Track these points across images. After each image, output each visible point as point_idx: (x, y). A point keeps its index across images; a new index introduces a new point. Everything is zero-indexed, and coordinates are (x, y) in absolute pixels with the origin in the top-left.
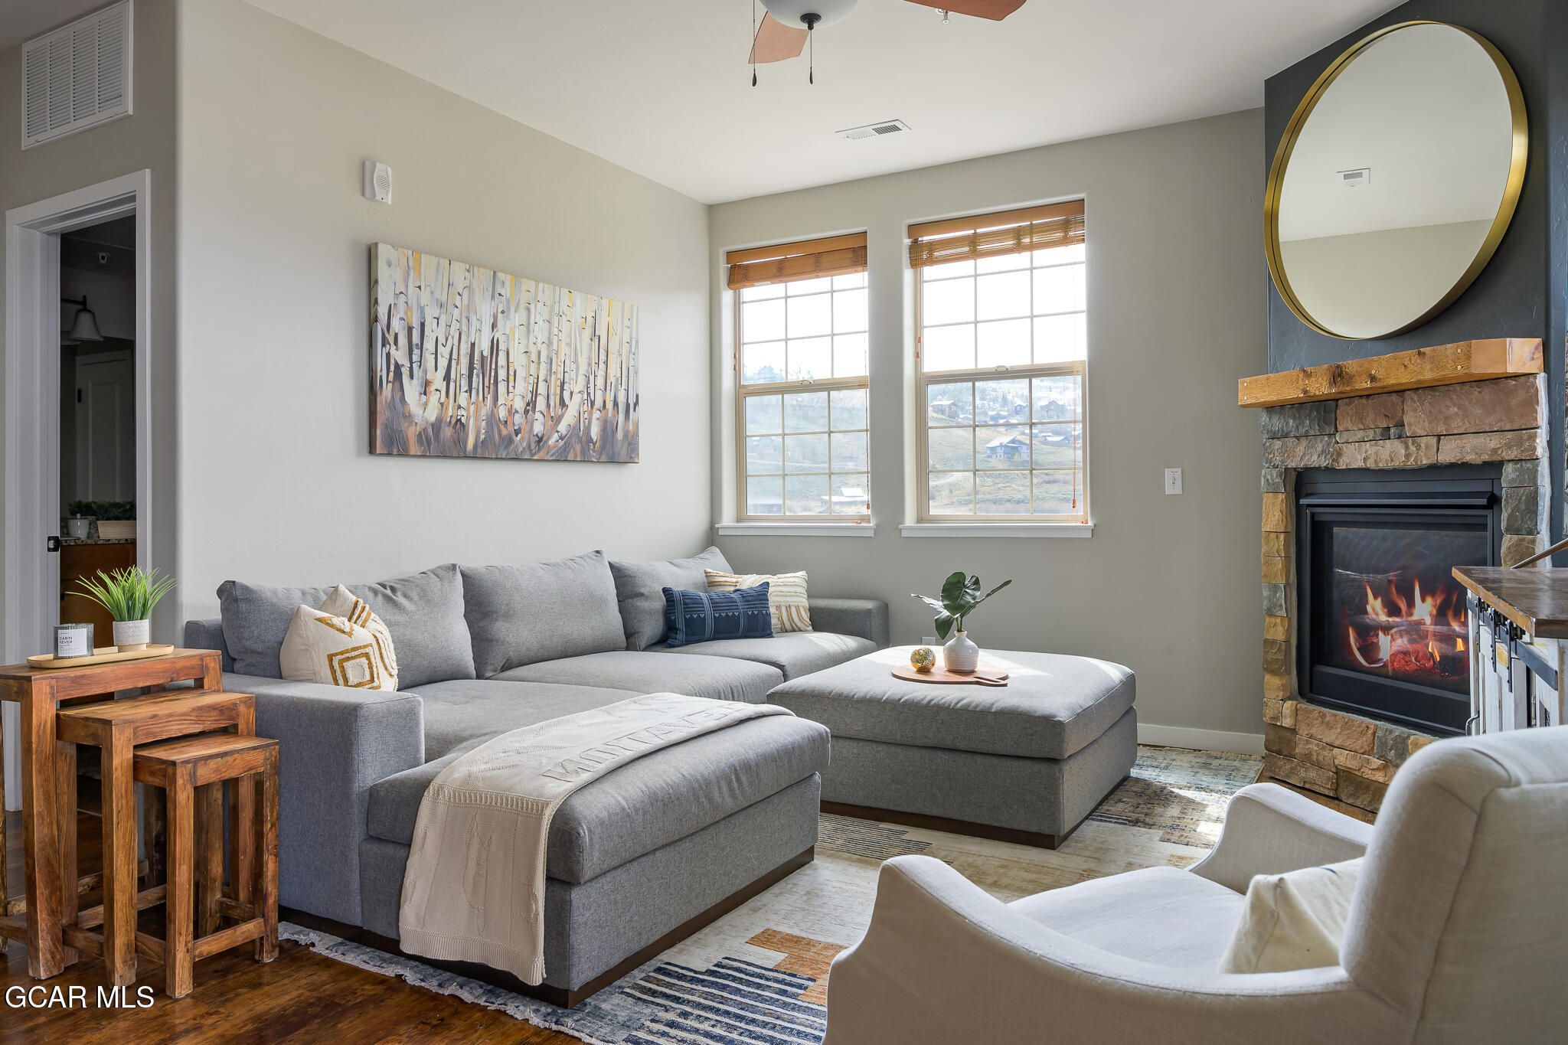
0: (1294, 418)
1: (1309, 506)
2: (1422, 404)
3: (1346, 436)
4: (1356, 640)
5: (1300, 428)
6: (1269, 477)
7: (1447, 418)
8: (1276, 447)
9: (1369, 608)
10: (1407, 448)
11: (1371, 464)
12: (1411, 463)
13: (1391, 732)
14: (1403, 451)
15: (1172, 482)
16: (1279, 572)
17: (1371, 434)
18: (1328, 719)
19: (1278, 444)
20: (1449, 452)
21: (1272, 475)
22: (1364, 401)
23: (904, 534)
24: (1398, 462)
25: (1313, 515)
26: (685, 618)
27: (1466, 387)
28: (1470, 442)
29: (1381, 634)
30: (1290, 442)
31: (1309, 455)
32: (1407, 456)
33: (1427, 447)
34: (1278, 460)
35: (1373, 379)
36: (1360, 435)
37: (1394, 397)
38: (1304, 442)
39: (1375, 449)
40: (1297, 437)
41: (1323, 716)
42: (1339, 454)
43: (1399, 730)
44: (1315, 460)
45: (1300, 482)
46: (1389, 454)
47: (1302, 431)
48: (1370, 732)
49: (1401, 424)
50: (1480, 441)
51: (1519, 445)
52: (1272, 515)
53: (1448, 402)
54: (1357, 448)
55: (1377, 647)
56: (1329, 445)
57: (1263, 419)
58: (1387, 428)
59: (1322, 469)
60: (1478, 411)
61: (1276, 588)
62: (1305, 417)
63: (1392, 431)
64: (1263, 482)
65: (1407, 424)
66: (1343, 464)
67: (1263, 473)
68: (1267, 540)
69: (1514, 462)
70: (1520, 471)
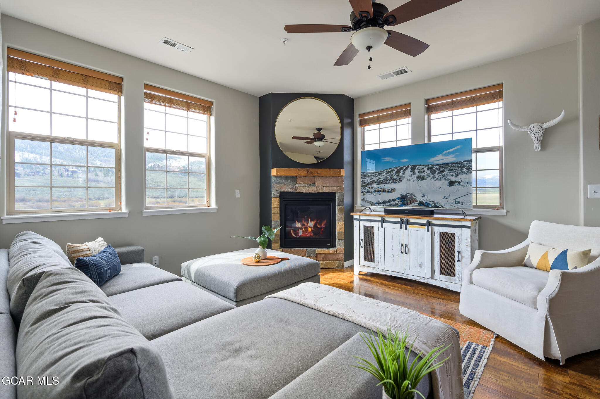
0: (285, 179)
1: (284, 201)
2: (321, 179)
3: (300, 185)
4: (293, 232)
5: (287, 182)
7: (326, 183)
8: (277, 186)
9: (297, 225)
10: (317, 188)
11: (307, 192)
12: (318, 191)
13: (311, 250)
15: (237, 194)
16: (277, 217)
17: (306, 185)
18: (292, 251)
19: (278, 185)
20: (326, 190)
21: (276, 193)
22: (305, 177)
23: (144, 215)
24: (314, 192)
25: (285, 203)
26: (97, 273)
27: (330, 177)
28: (331, 188)
29: (300, 230)
30: (282, 185)
31: (288, 188)
32: (317, 190)
33: (321, 189)
34: (278, 189)
36: (304, 185)
37: (314, 177)
38: (286, 186)
39: (308, 188)
40: (284, 184)
41: (291, 250)
42: (297, 189)
43: (313, 249)
44: (289, 190)
45: (283, 196)
46: (312, 190)
47: (287, 183)
48: (305, 251)
49: (314, 183)
50: (333, 188)
51: (341, 189)
52: (275, 203)
53: (326, 180)
54: (303, 188)
55: (299, 233)
56: (294, 186)
57: (274, 179)
58: (310, 184)
59: (291, 192)
60: (332, 182)
61: (277, 221)
62: (289, 180)
63: (312, 185)
64: (272, 195)
65: (316, 183)
66: (298, 191)
67: (272, 192)
68: (274, 210)
69: (339, 192)
70: (341, 194)
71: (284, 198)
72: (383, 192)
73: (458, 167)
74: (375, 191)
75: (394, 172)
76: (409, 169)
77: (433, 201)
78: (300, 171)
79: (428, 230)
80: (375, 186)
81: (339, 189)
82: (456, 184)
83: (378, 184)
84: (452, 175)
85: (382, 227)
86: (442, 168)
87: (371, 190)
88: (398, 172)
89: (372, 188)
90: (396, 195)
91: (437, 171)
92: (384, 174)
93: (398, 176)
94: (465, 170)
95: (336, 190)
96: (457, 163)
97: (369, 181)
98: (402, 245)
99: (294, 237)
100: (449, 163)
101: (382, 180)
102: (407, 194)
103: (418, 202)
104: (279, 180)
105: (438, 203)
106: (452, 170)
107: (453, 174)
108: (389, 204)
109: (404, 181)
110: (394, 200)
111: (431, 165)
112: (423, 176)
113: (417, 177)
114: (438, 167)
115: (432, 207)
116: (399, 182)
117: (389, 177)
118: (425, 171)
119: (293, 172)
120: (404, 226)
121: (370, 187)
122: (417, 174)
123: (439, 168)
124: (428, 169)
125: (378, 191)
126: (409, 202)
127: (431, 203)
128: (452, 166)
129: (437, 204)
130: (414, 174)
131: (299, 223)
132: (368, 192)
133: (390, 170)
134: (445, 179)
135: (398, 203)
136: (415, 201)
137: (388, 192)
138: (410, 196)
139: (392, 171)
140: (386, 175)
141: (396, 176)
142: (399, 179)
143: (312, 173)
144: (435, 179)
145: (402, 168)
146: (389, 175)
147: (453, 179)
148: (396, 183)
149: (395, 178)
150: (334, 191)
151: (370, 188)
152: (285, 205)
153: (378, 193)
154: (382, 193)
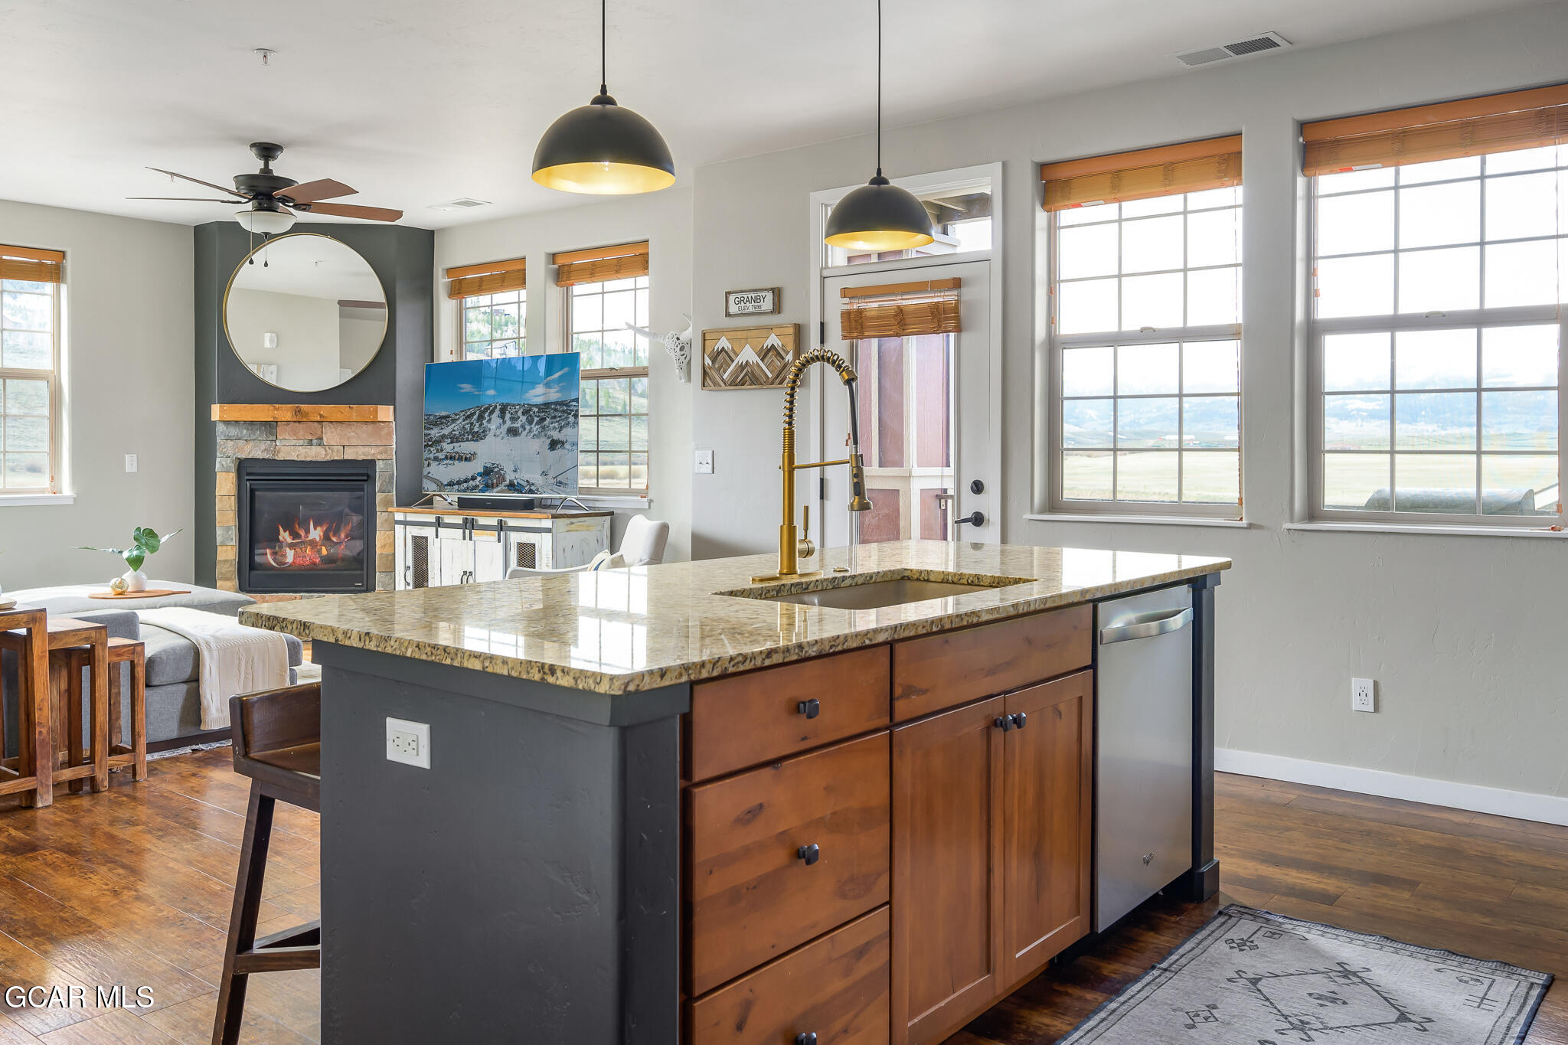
0: (248, 429)
1: (248, 480)
2: (336, 430)
3: (285, 442)
5: (252, 435)
6: (224, 463)
7: (349, 438)
8: (229, 445)
9: (281, 538)
10: (326, 450)
11: (302, 459)
12: (328, 458)
14: (324, 453)
15: (131, 463)
16: (231, 519)
17: (301, 443)
19: (230, 443)
20: (350, 454)
21: (227, 462)
22: (297, 424)
24: (319, 459)
25: (250, 485)
28: (361, 450)
29: (288, 549)
30: (241, 443)
31: (257, 450)
32: (326, 455)
33: (337, 451)
34: (230, 453)
35: (321, 416)
36: (294, 442)
37: (316, 424)
38: (251, 444)
39: (303, 450)
40: (246, 440)
42: (279, 452)
44: (259, 454)
45: (243, 467)
46: (314, 453)
47: (253, 437)
49: (321, 439)
50: (366, 449)
51: (386, 452)
52: (226, 485)
53: (350, 430)
54: (292, 448)
55: (285, 556)
56: (270, 446)
57: (220, 428)
58: (312, 440)
59: (263, 459)
60: (365, 435)
61: (228, 528)
62: (257, 430)
63: (314, 442)
64: (218, 465)
65: (325, 439)
66: (280, 457)
67: (218, 460)
68: (221, 501)
69: (383, 460)
70: (386, 464)
71: (248, 474)
72: (458, 459)
73: (564, 411)
74: (446, 458)
75: (475, 417)
76: (497, 412)
77: (527, 481)
78: (277, 409)
79: (499, 541)
80: (447, 447)
81: (381, 453)
82: (559, 446)
83: (452, 442)
84: (554, 428)
85: (437, 537)
86: (543, 412)
87: (441, 456)
88: (481, 417)
89: (442, 450)
90: (476, 467)
91: (536, 419)
92: (460, 421)
93: (481, 425)
94: (571, 419)
95: (374, 454)
96: (562, 403)
97: (437, 435)
98: (465, 573)
99: (272, 568)
100: (551, 403)
101: (457, 433)
102: (493, 464)
103: (507, 482)
104: (233, 431)
105: (533, 484)
106: (555, 417)
107: (556, 425)
108: (465, 485)
109: (490, 438)
110: (473, 478)
111: (528, 404)
112: (516, 428)
113: (508, 430)
114: (537, 410)
115: (525, 493)
116: (481, 439)
117: (468, 427)
118: (519, 418)
119: (262, 412)
120: (467, 531)
121: (439, 448)
122: (509, 424)
123: (538, 412)
124: (523, 414)
125: (451, 458)
126: (495, 481)
127: (525, 484)
128: (556, 410)
129: (532, 488)
130: (504, 422)
131: (285, 531)
132: (436, 459)
133: (469, 413)
134: (546, 435)
135: (478, 483)
136: (504, 480)
137: (466, 459)
138: (496, 469)
139: (472, 414)
140: (463, 423)
141: (477, 425)
142: (482, 432)
143: (307, 414)
144: (532, 435)
145: (487, 409)
146: (467, 424)
147: (556, 435)
148: (478, 441)
149: (476, 429)
150: (369, 458)
151: (438, 451)
152: (252, 491)
153: (452, 462)
154: (456, 462)
